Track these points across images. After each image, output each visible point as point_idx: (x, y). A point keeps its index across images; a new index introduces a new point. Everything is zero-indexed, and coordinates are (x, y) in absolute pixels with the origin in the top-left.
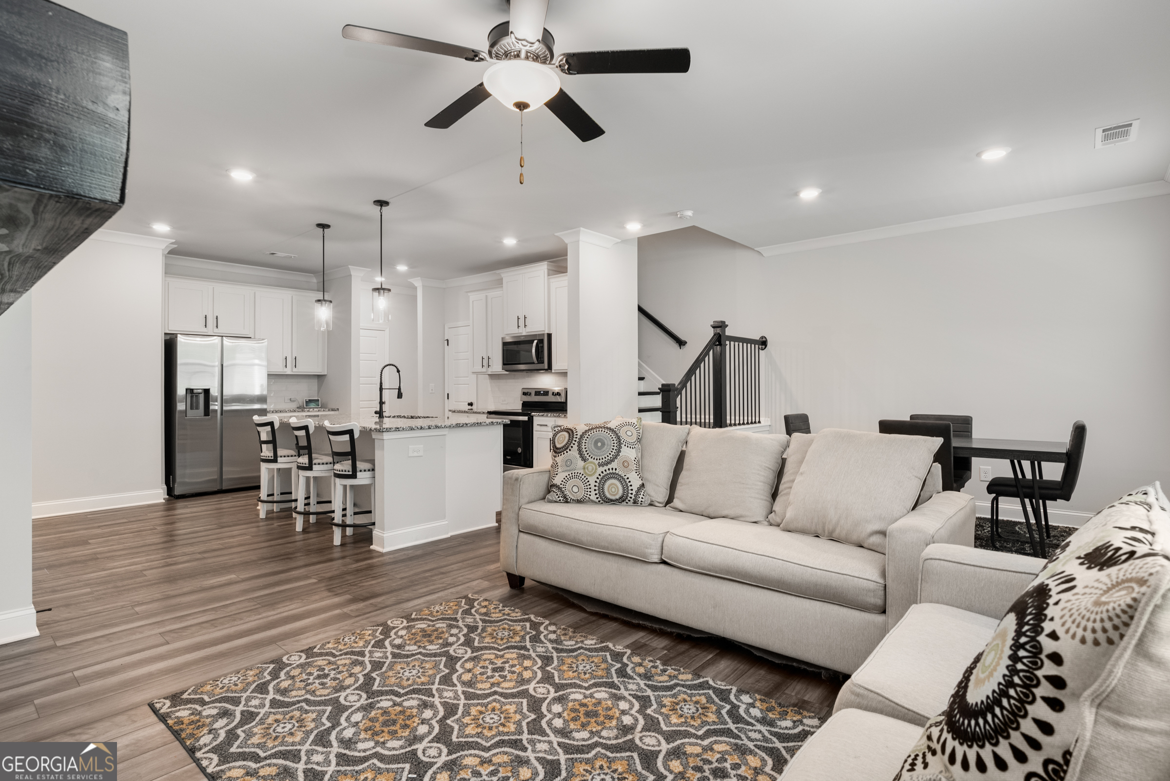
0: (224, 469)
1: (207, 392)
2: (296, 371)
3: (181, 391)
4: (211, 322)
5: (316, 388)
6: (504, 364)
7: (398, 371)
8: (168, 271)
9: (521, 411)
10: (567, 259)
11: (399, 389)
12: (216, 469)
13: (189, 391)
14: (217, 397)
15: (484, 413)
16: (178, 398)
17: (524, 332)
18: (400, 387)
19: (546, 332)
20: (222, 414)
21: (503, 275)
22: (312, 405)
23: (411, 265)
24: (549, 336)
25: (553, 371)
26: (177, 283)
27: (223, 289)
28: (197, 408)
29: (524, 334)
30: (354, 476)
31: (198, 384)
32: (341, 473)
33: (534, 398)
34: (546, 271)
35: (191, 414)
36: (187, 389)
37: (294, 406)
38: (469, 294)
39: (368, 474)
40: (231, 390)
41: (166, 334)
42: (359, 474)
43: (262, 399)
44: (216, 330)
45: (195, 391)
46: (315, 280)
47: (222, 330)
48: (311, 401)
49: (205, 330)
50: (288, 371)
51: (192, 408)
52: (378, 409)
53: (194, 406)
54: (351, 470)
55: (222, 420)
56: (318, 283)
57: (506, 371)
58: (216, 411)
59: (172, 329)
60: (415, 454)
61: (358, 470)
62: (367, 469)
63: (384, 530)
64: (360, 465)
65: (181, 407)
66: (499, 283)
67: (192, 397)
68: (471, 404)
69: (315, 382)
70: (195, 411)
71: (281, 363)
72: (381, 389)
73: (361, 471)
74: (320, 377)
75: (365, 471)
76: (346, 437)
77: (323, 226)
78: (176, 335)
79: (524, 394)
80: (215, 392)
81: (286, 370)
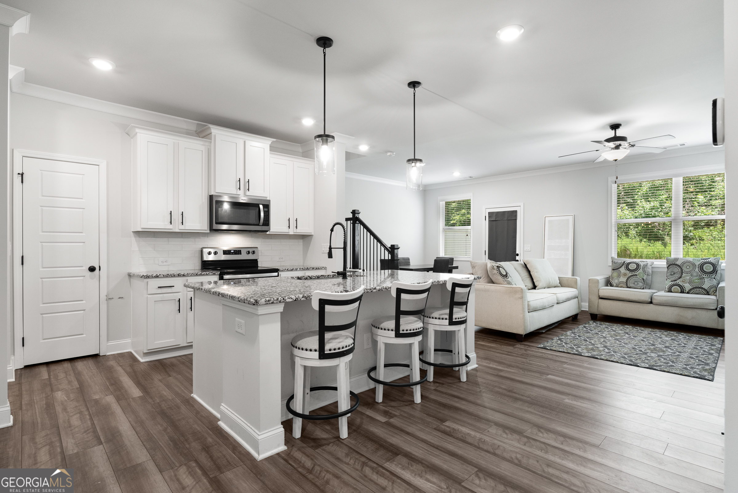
6: (216, 222)
19: (268, 198)
21: (213, 131)
33: (222, 257)
34: (269, 146)
38: (137, 130)
52: (341, 270)
79: (209, 253)
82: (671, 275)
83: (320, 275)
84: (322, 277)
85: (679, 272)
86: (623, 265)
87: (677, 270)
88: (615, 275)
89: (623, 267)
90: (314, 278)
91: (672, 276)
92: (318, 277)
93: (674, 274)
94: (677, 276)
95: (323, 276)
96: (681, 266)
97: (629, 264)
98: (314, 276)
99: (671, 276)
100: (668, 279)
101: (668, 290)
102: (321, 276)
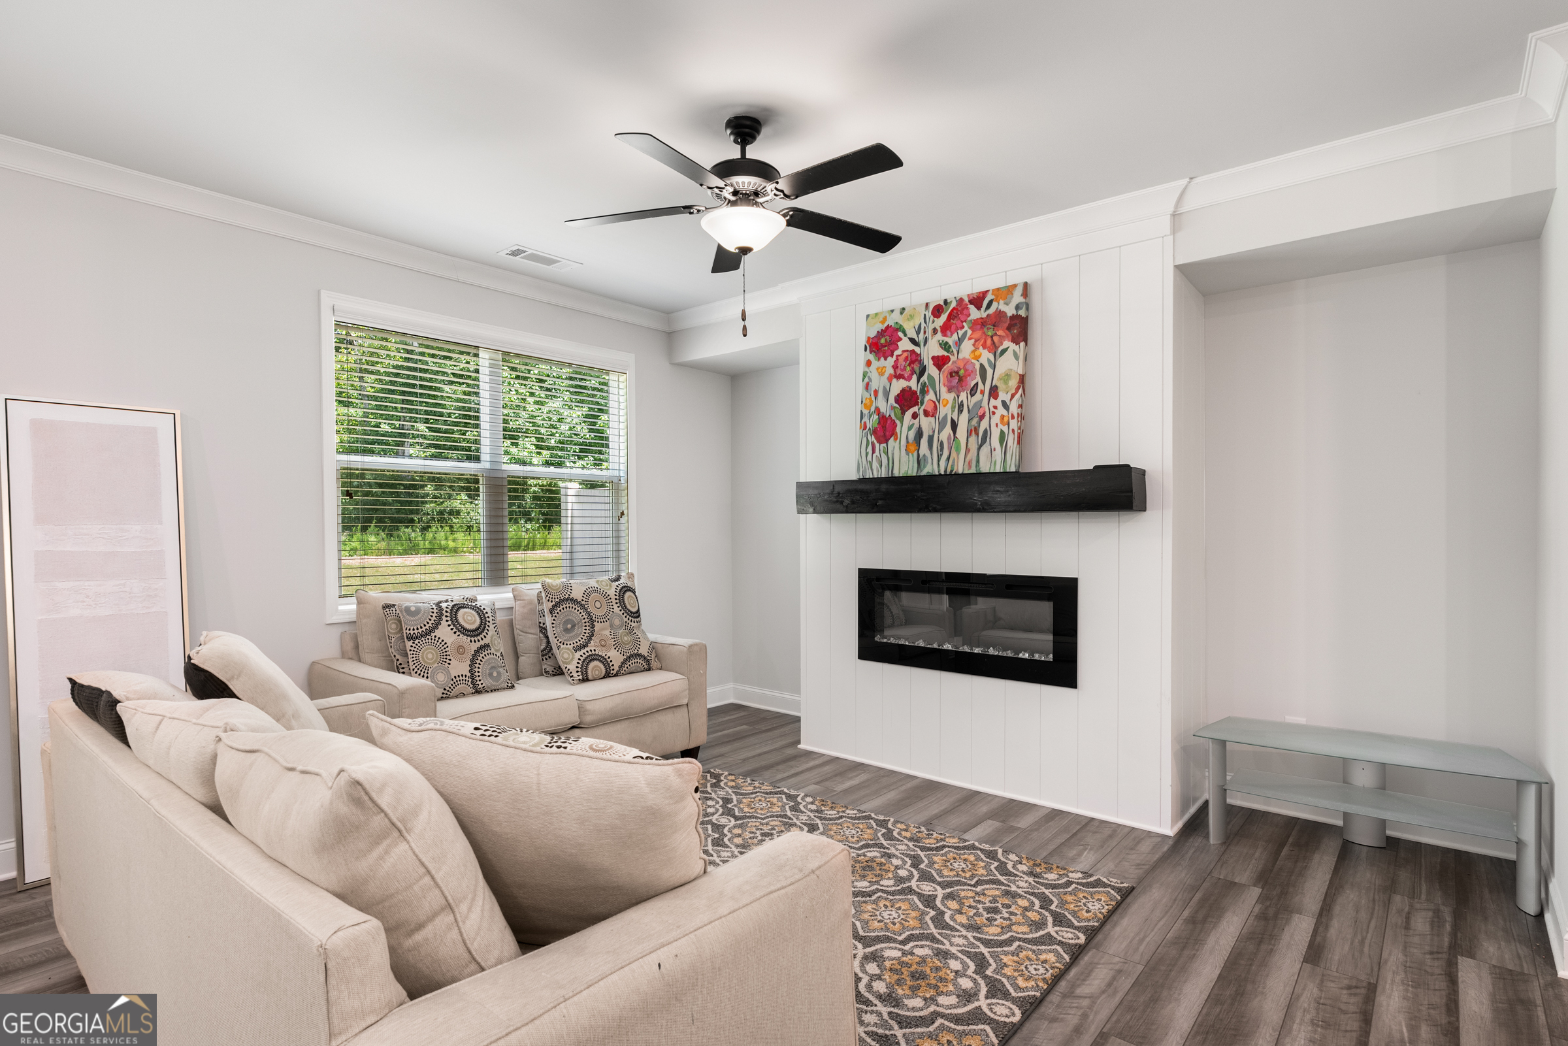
82: (566, 630)
85: (584, 621)
86: (441, 619)
87: (577, 614)
88: (430, 656)
89: (444, 623)
91: (570, 635)
93: (573, 626)
94: (582, 632)
96: (583, 602)
97: (456, 608)
99: (567, 636)
100: (562, 646)
101: (581, 677)
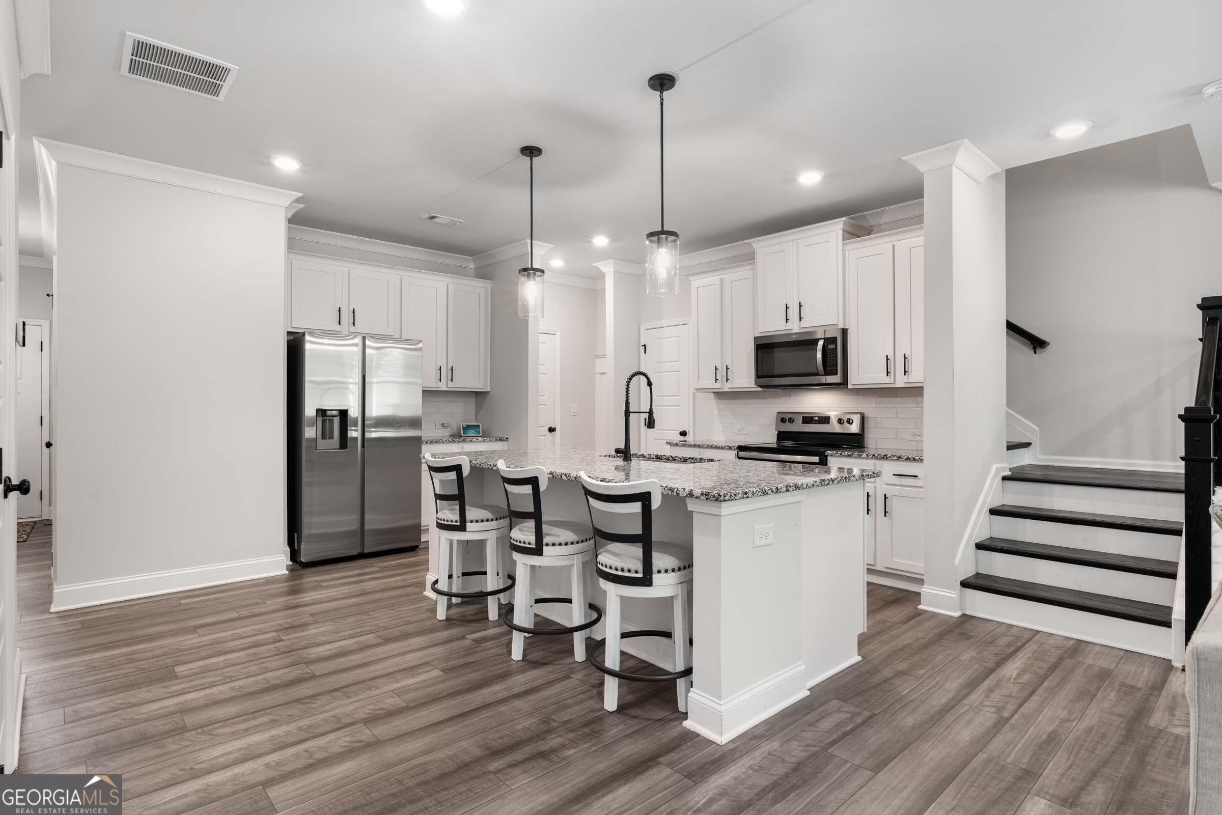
0: (366, 517)
1: (343, 414)
2: (453, 386)
3: (309, 411)
4: (346, 317)
5: (473, 409)
6: (758, 376)
7: (650, 384)
8: (292, 245)
9: (775, 446)
10: (922, 203)
11: (651, 413)
12: (355, 517)
13: (320, 413)
14: (356, 420)
15: (730, 448)
16: (305, 422)
17: (795, 327)
18: (651, 409)
19: (841, 326)
20: (363, 446)
21: (755, 246)
22: (471, 433)
23: (615, 237)
24: (844, 332)
25: (850, 387)
26: (304, 262)
27: (362, 272)
28: (331, 437)
29: (796, 330)
30: (646, 581)
31: (332, 404)
32: (619, 573)
33: (799, 427)
34: (840, 233)
35: (322, 444)
36: (317, 410)
37: (446, 433)
38: (691, 278)
39: (672, 578)
40: (375, 410)
41: (289, 333)
42: (656, 577)
43: (415, 423)
44: (352, 329)
45: (329, 413)
46: (472, 265)
47: (360, 328)
48: (469, 427)
49: (338, 328)
50: (443, 386)
51: (323, 437)
53: (326, 434)
54: (641, 569)
55: (363, 454)
56: (476, 269)
57: (761, 386)
58: (356, 439)
59: (298, 325)
60: (764, 542)
61: (655, 569)
62: (670, 568)
63: (720, 698)
64: (660, 560)
65: (309, 432)
66: (750, 257)
67: (324, 421)
68: (683, 434)
69: (472, 401)
70: (327, 441)
71: (434, 375)
72: (627, 413)
73: (659, 572)
74: (479, 396)
75: (666, 571)
76: (636, 508)
77: (531, 151)
78: (303, 334)
79: (783, 420)
80: (354, 412)
81: (440, 384)
83: (688, 457)
84: (691, 460)
90: (679, 460)
92: (685, 460)
95: (692, 458)
98: (679, 457)
102: (690, 458)
